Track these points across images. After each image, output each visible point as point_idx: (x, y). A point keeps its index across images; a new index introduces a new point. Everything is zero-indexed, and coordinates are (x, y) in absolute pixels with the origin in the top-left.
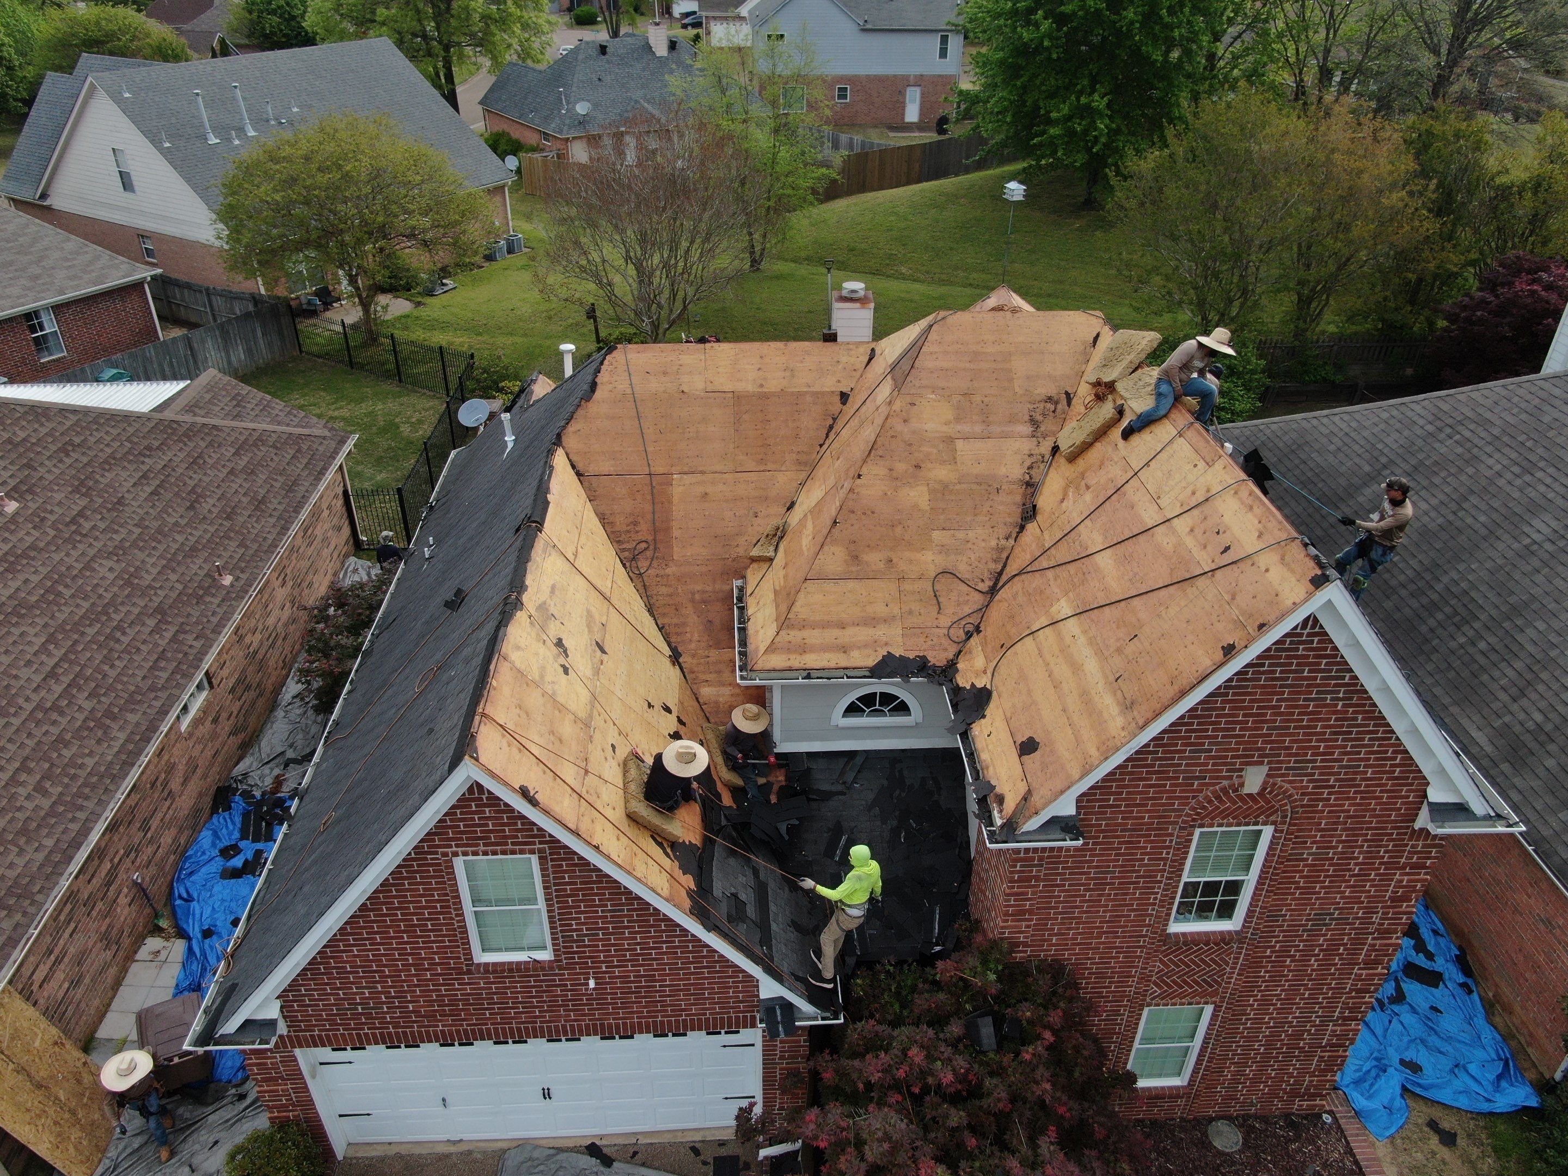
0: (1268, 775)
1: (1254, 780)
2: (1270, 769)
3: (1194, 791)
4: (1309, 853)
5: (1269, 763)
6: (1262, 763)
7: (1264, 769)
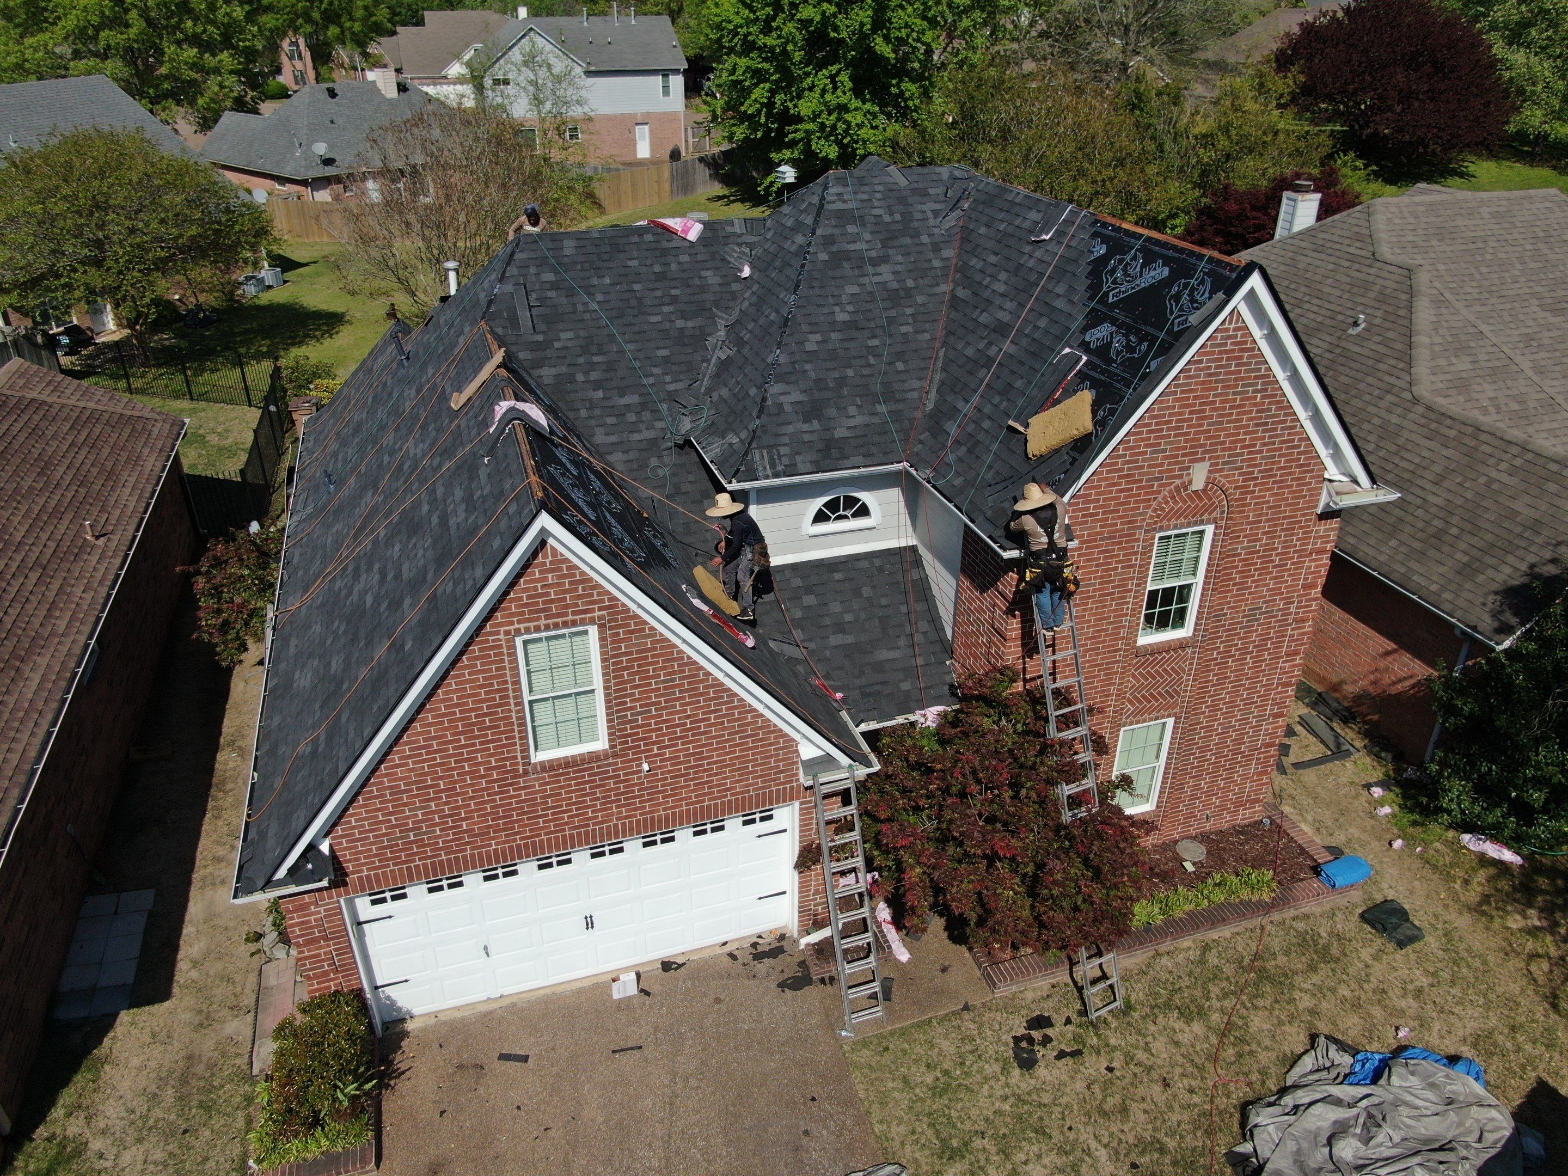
0: (1210, 471)
1: (1199, 476)
2: (1211, 465)
3: (1154, 493)
4: (1241, 547)
5: (1210, 458)
6: (1203, 459)
7: (1207, 464)
